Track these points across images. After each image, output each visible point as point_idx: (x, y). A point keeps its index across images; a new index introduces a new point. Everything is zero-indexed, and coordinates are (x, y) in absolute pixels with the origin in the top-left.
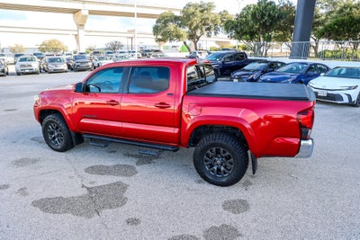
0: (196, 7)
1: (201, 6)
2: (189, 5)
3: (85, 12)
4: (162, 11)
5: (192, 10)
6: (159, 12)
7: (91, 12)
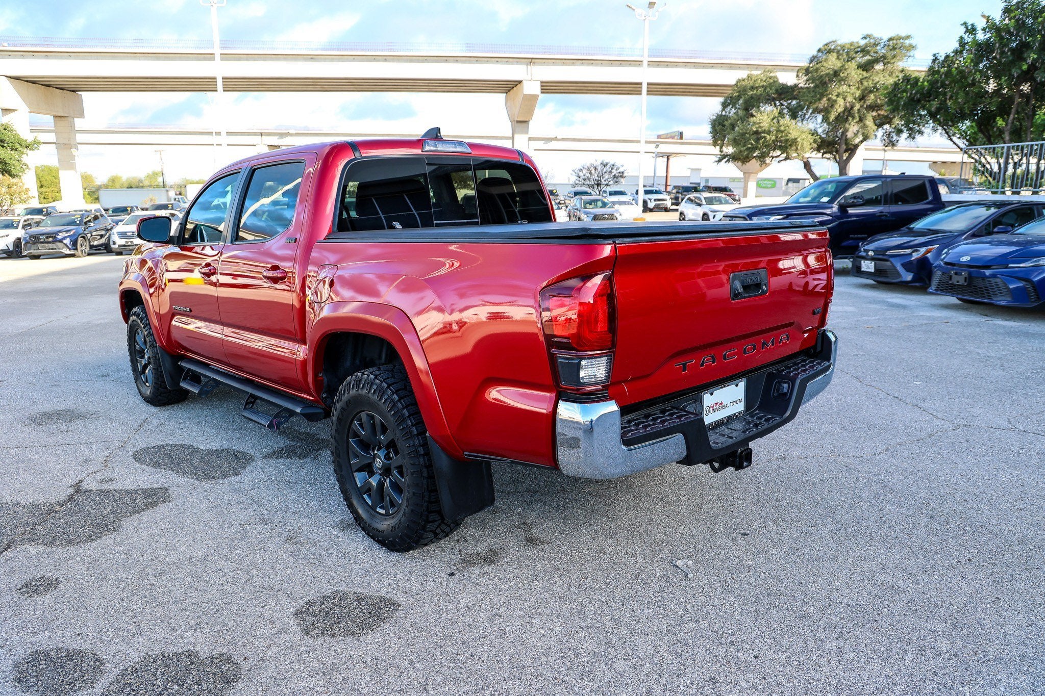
0: (848, 53)
1: (864, 51)
2: (827, 50)
3: (531, 88)
4: (743, 74)
5: (833, 63)
6: (729, 78)
7: (548, 87)
